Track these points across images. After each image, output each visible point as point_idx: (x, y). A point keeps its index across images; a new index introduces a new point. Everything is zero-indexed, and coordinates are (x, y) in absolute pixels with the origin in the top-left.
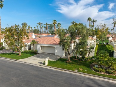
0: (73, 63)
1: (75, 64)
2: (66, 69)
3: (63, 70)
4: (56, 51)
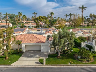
0: (63, 58)
1: (65, 58)
2: (63, 64)
3: (61, 66)
4: (42, 48)
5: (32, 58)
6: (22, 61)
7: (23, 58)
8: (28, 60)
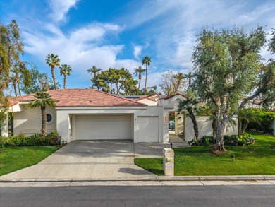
4: (137, 128)
5: (100, 157)
6: (59, 164)
7: (63, 156)
8: (83, 161)
